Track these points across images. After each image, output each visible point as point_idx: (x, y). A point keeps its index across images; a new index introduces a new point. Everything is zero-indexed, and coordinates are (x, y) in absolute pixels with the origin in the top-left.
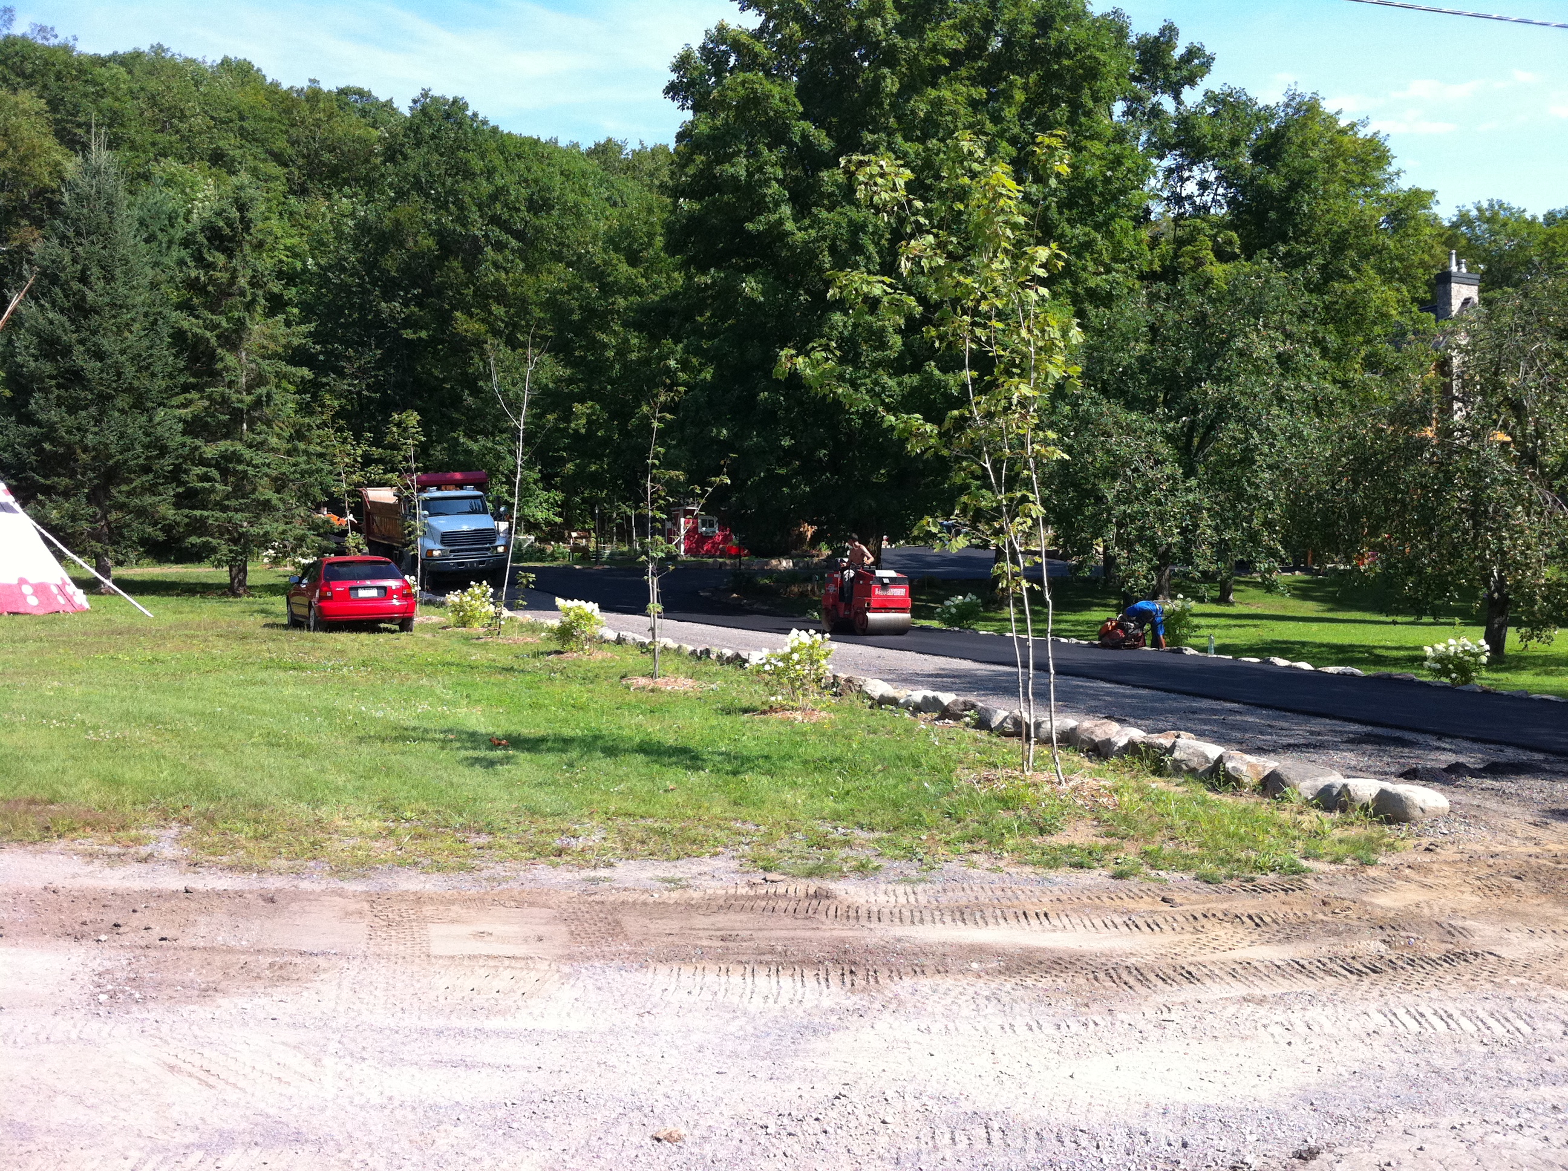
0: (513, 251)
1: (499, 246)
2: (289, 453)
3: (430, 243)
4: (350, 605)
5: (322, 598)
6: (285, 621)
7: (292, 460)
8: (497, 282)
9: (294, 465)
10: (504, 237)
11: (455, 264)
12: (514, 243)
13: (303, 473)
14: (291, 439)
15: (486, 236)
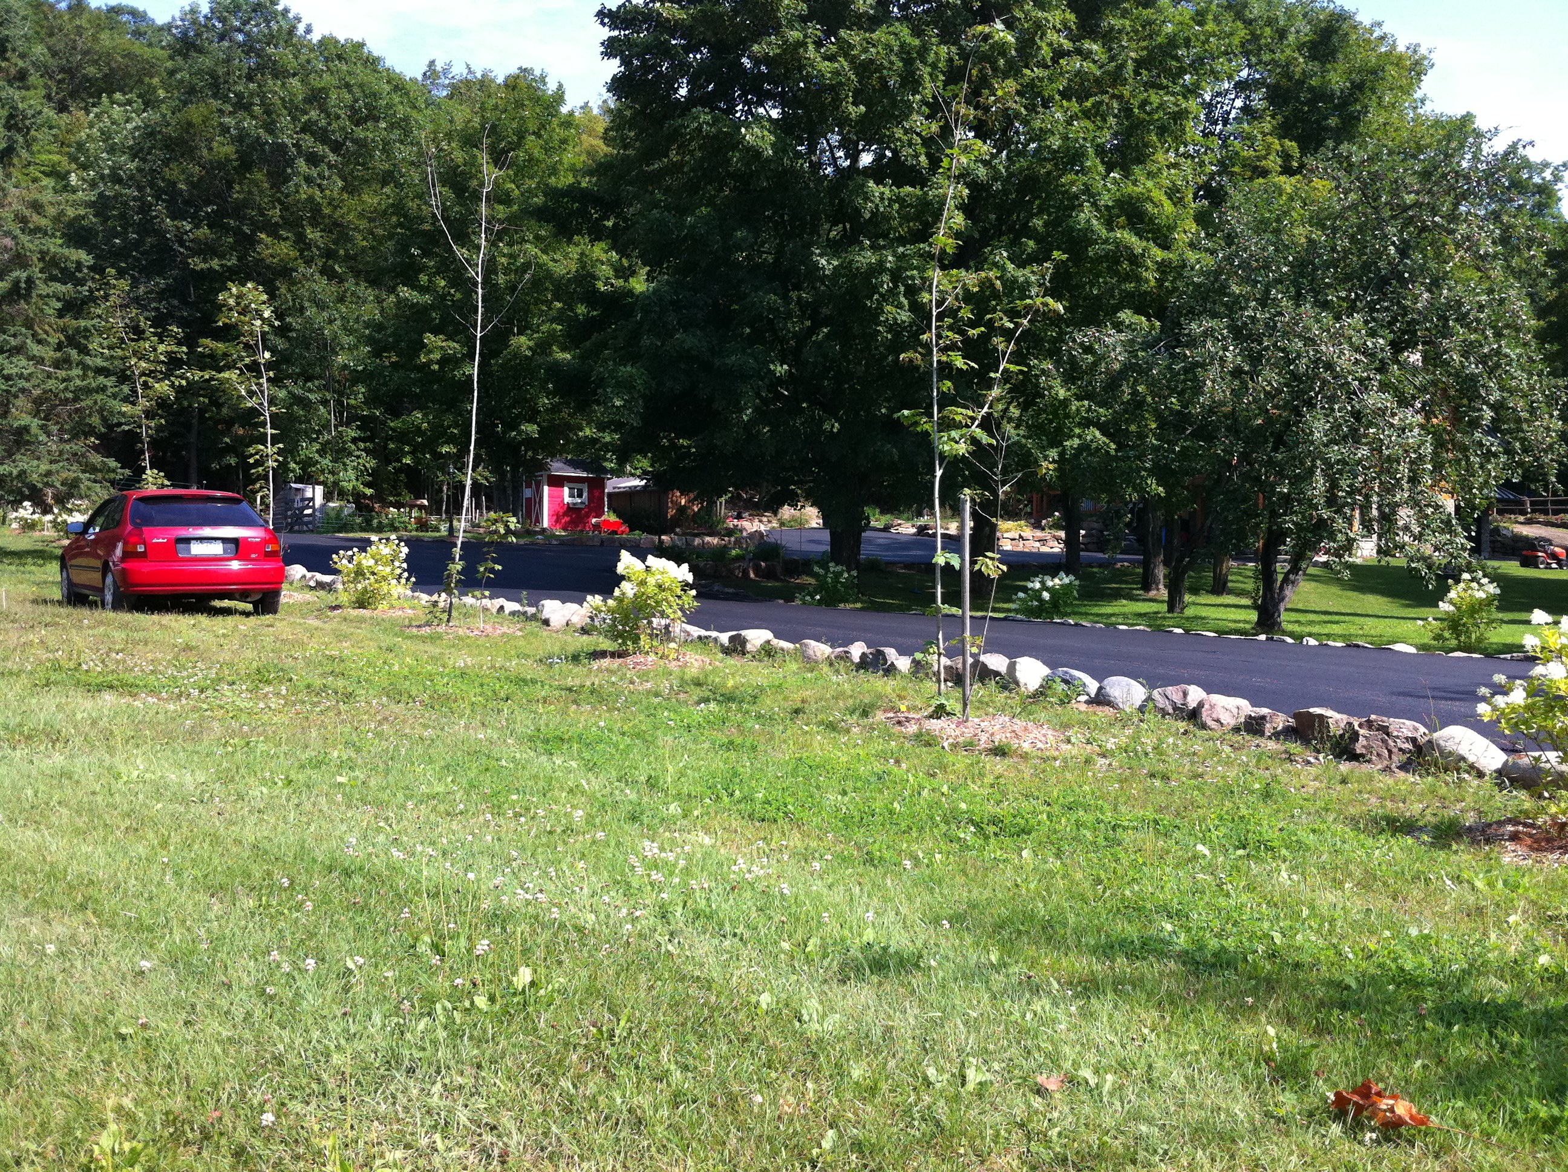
0: (330, 166)
1: (313, 159)
2: (57, 365)
3: (229, 150)
4: (177, 567)
5: (127, 555)
6: (57, 594)
7: (61, 374)
8: (311, 199)
9: (64, 380)
10: (320, 149)
11: (259, 176)
12: (332, 158)
13: (78, 391)
14: (59, 347)
15: (297, 145)
